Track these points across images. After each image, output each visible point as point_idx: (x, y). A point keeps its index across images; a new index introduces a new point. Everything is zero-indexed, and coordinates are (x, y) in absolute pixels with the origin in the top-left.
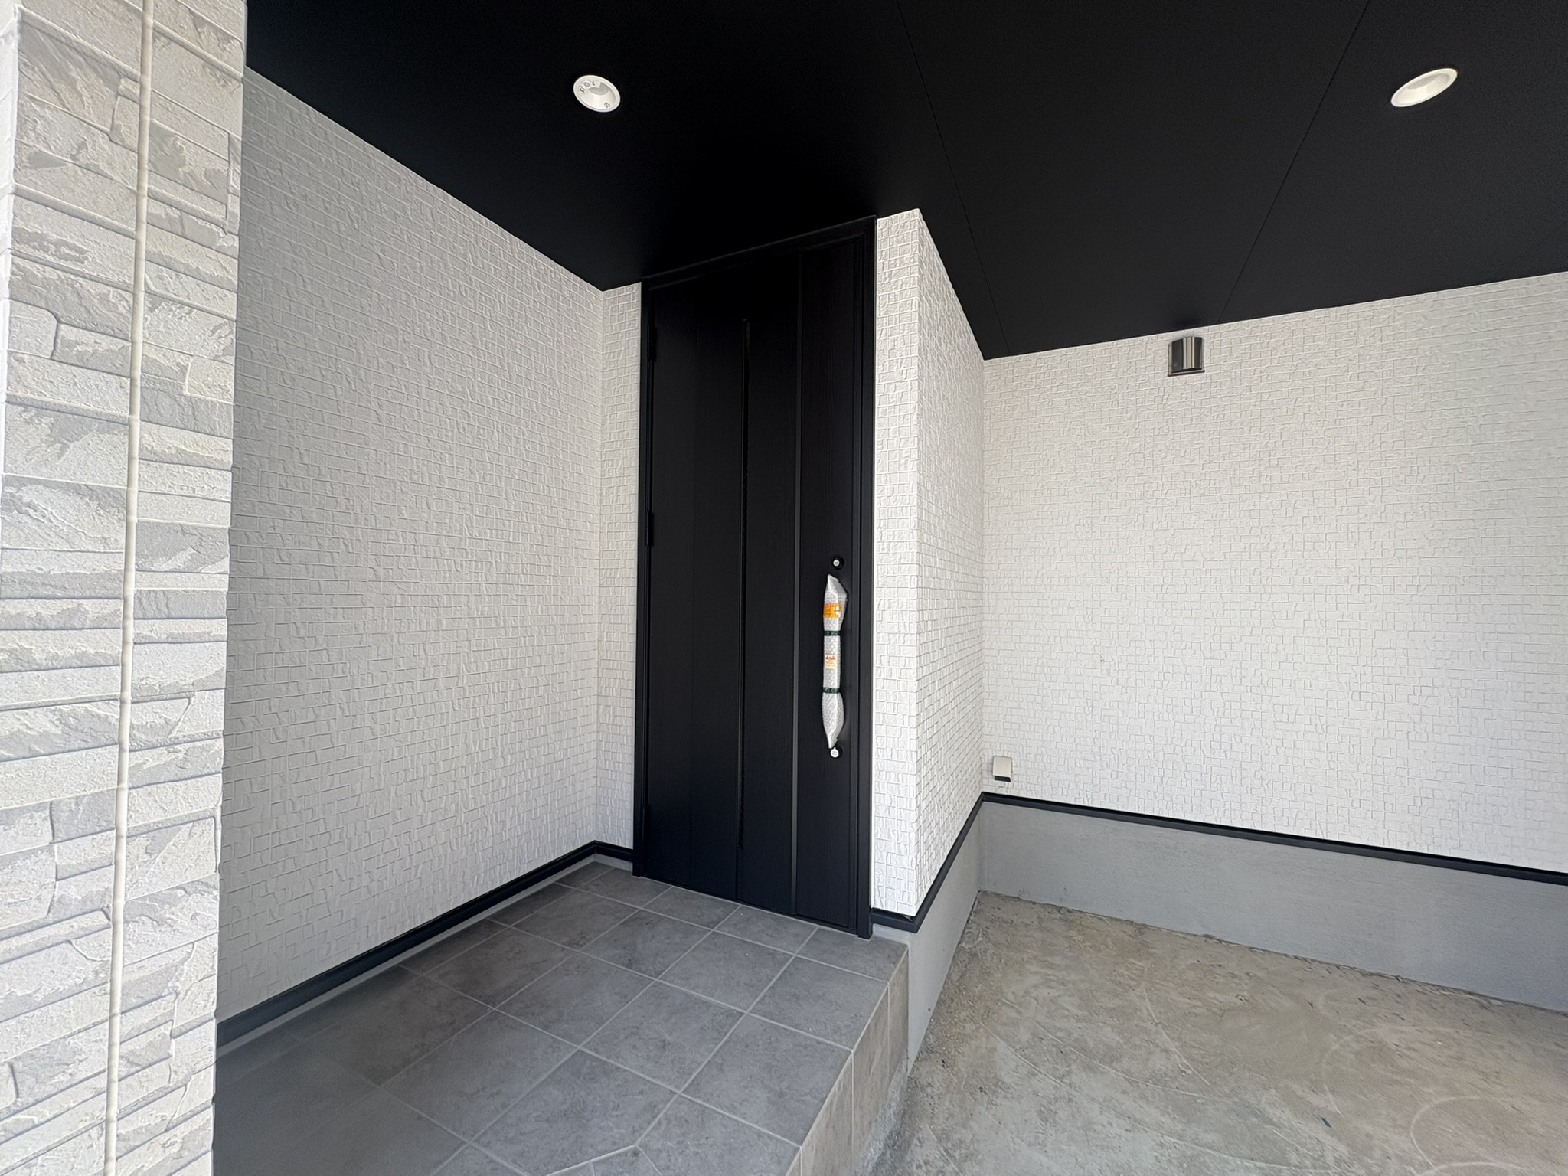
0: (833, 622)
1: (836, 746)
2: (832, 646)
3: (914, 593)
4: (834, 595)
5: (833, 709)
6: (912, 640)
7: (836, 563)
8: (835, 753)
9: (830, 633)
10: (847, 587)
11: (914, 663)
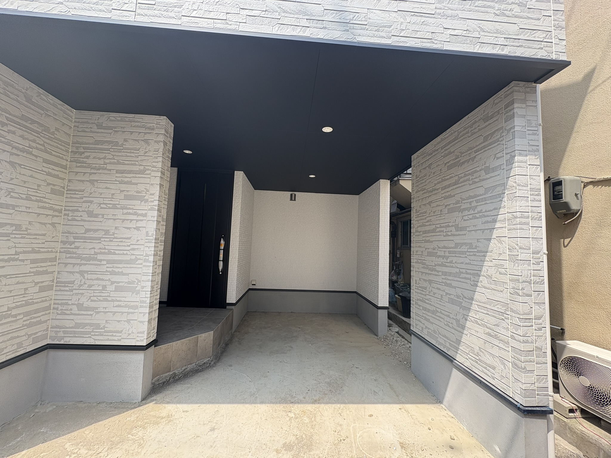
0: (222, 247)
1: (221, 272)
2: (222, 252)
3: (238, 242)
4: (222, 242)
5: (221, 264)
6: (237, 251)
7: (223, 236)
8: (221, 273)
9: (221, 249)
10: (224, 240)
11: (237, 255)
